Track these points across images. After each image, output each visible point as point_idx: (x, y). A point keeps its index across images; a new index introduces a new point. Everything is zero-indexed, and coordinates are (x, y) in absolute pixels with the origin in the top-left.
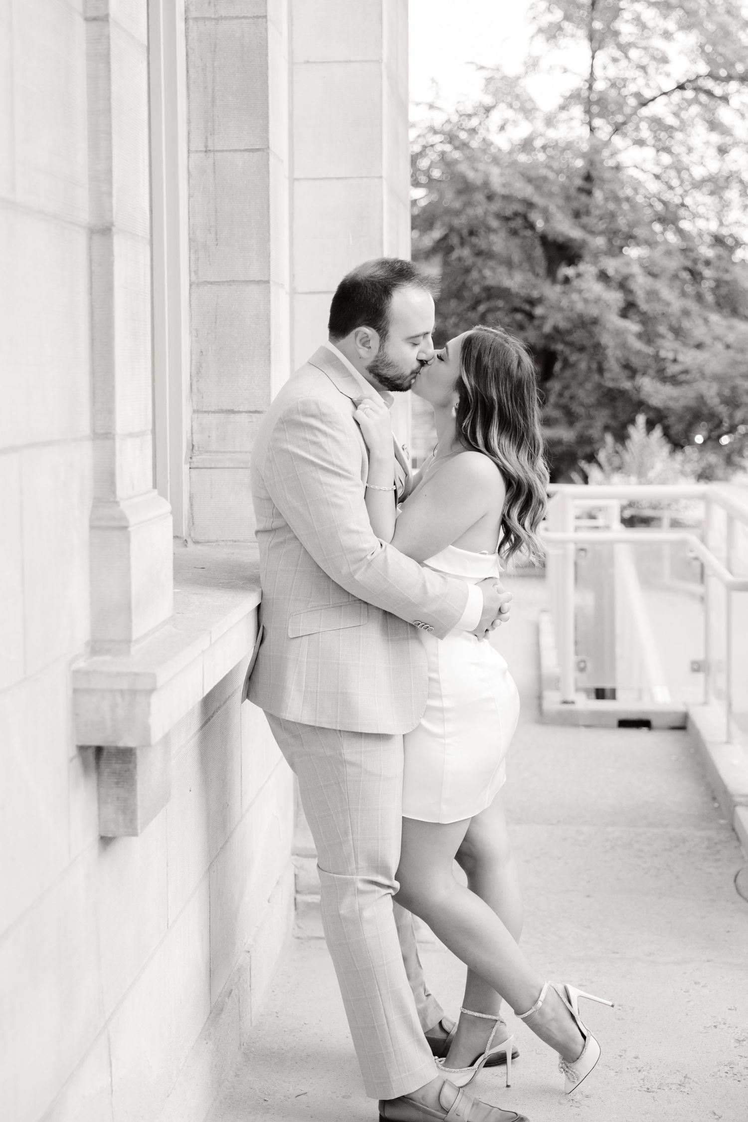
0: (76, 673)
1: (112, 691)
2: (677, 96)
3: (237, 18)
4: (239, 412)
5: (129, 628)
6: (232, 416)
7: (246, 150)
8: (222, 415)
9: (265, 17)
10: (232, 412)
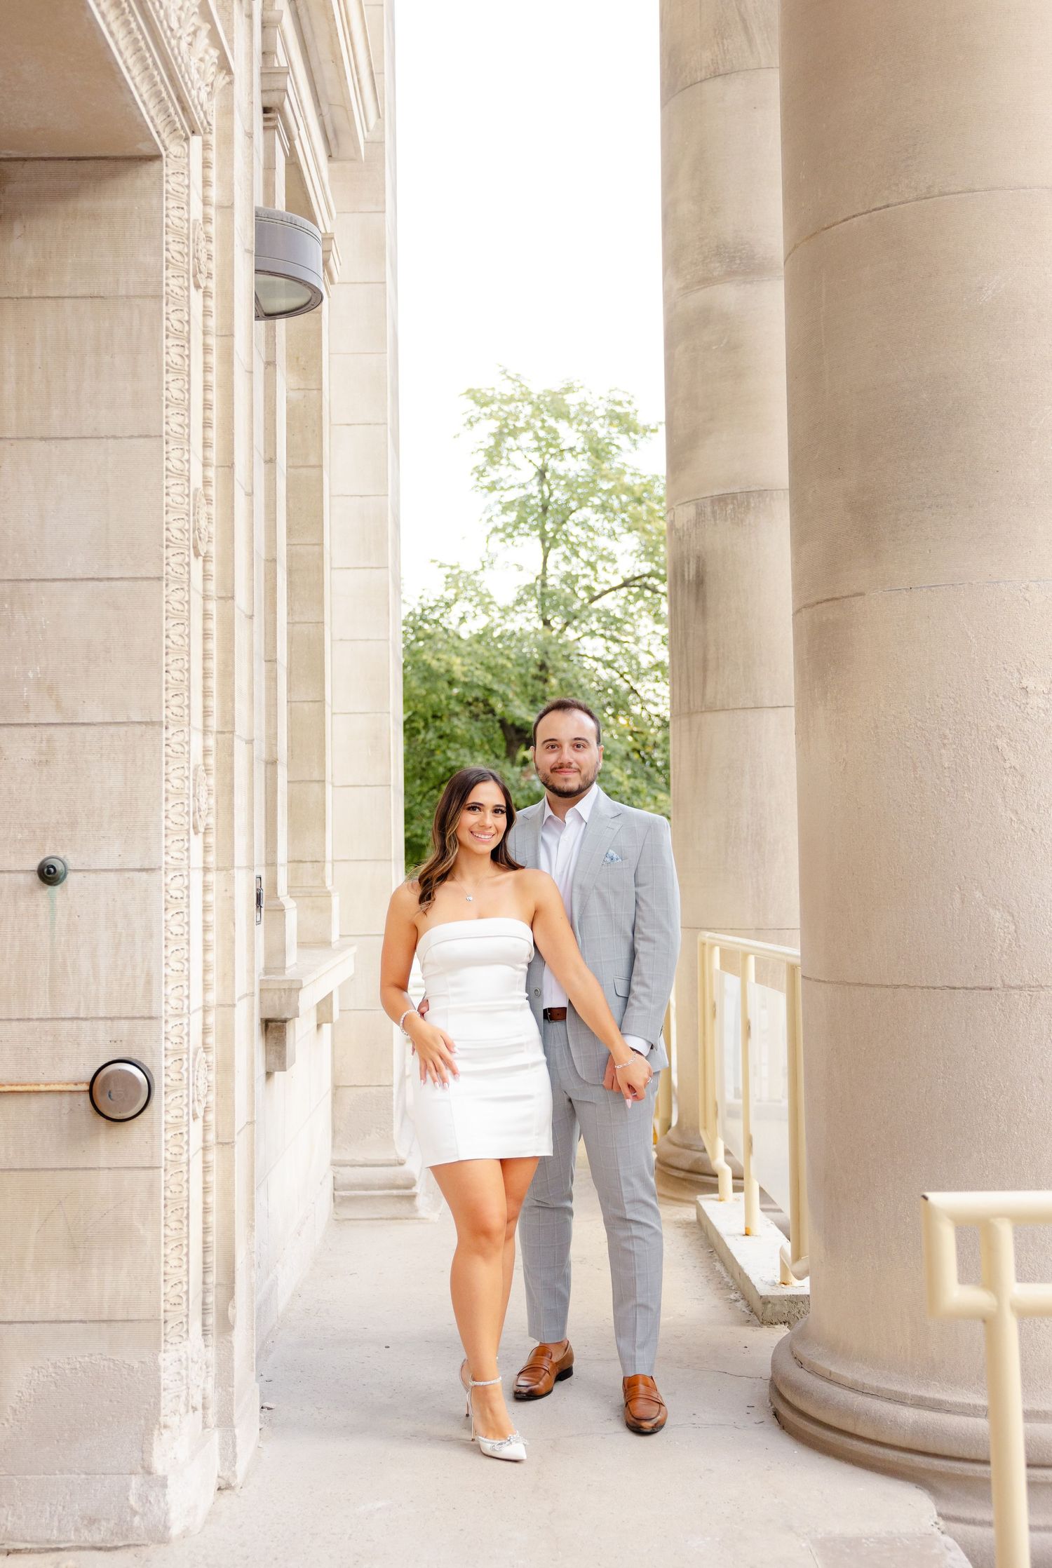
0: (261, 981)
1: (279, 989)
2: (624, 591)
3: (306, 623)
4: (306, 862)
5: (284, 961)
6: (301, 864)
7: (312, 701)
8: (295, 864)
9: (323, 622)
10: (301, 861)
